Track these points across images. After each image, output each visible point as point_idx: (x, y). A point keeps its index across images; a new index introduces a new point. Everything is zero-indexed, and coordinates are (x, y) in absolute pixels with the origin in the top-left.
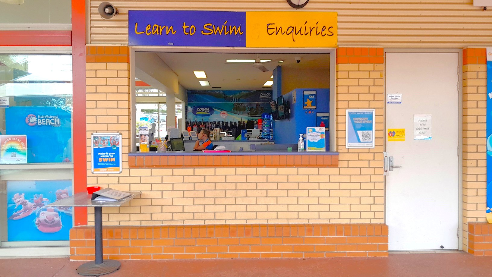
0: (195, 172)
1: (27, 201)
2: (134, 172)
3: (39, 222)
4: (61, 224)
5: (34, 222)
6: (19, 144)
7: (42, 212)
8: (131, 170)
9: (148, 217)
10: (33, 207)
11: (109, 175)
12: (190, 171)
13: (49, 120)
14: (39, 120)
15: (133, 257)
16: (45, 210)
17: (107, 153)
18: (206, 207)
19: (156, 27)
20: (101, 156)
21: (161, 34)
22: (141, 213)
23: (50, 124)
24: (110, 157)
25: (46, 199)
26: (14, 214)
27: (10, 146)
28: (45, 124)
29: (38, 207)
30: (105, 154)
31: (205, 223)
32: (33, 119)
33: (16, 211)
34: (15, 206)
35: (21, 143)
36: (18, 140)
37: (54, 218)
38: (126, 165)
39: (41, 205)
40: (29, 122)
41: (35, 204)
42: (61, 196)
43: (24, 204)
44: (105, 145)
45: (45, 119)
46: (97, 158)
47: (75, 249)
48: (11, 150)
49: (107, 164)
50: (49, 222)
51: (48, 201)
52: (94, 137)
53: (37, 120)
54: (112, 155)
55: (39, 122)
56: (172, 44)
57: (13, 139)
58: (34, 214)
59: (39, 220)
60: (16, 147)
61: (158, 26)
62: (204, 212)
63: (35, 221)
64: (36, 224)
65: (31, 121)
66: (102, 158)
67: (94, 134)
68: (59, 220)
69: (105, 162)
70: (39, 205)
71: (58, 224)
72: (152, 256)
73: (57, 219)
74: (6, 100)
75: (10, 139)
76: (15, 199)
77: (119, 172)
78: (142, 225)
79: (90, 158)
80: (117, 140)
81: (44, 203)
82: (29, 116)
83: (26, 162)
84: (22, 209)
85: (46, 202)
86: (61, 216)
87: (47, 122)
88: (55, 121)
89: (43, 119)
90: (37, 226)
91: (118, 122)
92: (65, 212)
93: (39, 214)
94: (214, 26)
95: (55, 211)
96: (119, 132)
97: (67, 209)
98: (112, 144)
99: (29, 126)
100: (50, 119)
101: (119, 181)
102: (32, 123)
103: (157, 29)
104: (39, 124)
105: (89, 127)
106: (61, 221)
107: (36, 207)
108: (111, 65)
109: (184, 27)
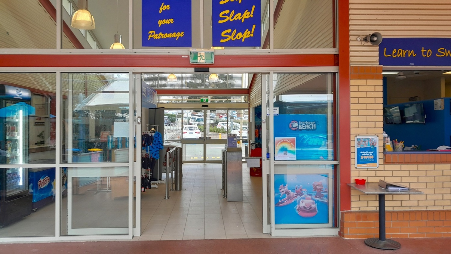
0: (435, 167)
1: (290, 191)
2: (388, 167)
3: (299, 208)
4: (317, 210)
5: (295, 209)
6: (289, 145)
7: (302, 200)
8: (385, 165)
9: (399, 203)
10: (295, 196)
11: (369, 170)
12: (431, 166)
13: (307, 125)
14: (300, 125)
15: (393, 236)
16: (304, 198)
17: (367, 152)
18: (444, 195)
19: (400, 51)
20: (363, 154)
21: (404, 56)
22: (393, 200)
23: (308, 129)
24: (369, 155)
25: (305, 189)
26: (279, 201)
27: (283, 146)
28: (304, 128)
29: (298, 196)
30: (365, 152)
31: (443, 209)
32: (295, 125)
33: (281, 199)
34: (281, 194)
35: (291, 144)
36: (289, 141)
37: (311, 205)
38: (382, 162)
39: (301, 194)
40: (292, 127)
41: (296, 193)
42: (317, 187)
43: (288, 193)
44: (366, 145)
45: (304, 125)
46: (360, 156)
47: (348, 229)
48: (284, 149)
49: (368, 161)
50: (307, 208)
51: (306, 191)
52: (358, 139)
53: (298, 125)
54: (371, 153)
55: (300, 127)
56: (413, 64)
57: (285, 140)
58: (295, 202)
59: (299, 207)
60: (287, 147)
61: (402, 50)
62: (443, 200)
63: (296, 207)
64: (297, 210)
65: (294, 126)
66: (364, 155)
67: (357, 136)
68: (315, 207)
69: (366, 159)
70: (300, 194)
71: (314, 210)
72: (408, 235)
73: (313, 206)
74: (276, 110)
75: (283, 141)
76: (281, 189)
77: (377, 167)
78: (394, 210)
79: (354, 156)
80: (374, 141)
81: (303, 193)
82: (292, 122)
83: (295, 159)
84: (286, 197)
85: (305, 192)
86: (316, 204)
87: (306, 127)
88: (313, 126)
89: (303, 125)
90: (298, 211)
91: (375, 126)
92: (320, 200)
93: (300, 201)
94: (446, 50)
95: (312, 199)
96: (376, 135)
97: (322, 198)
98: (372, 145)
99: (292, 130)
100: (309, 124)
101: (376, 175)
102: (294, 127)
103: (401, 53)
104: (300, 129)
105: (352, 131)
106: (316, 207)
107: (297, 196)
108: (370, 82)
109: (423, 51)
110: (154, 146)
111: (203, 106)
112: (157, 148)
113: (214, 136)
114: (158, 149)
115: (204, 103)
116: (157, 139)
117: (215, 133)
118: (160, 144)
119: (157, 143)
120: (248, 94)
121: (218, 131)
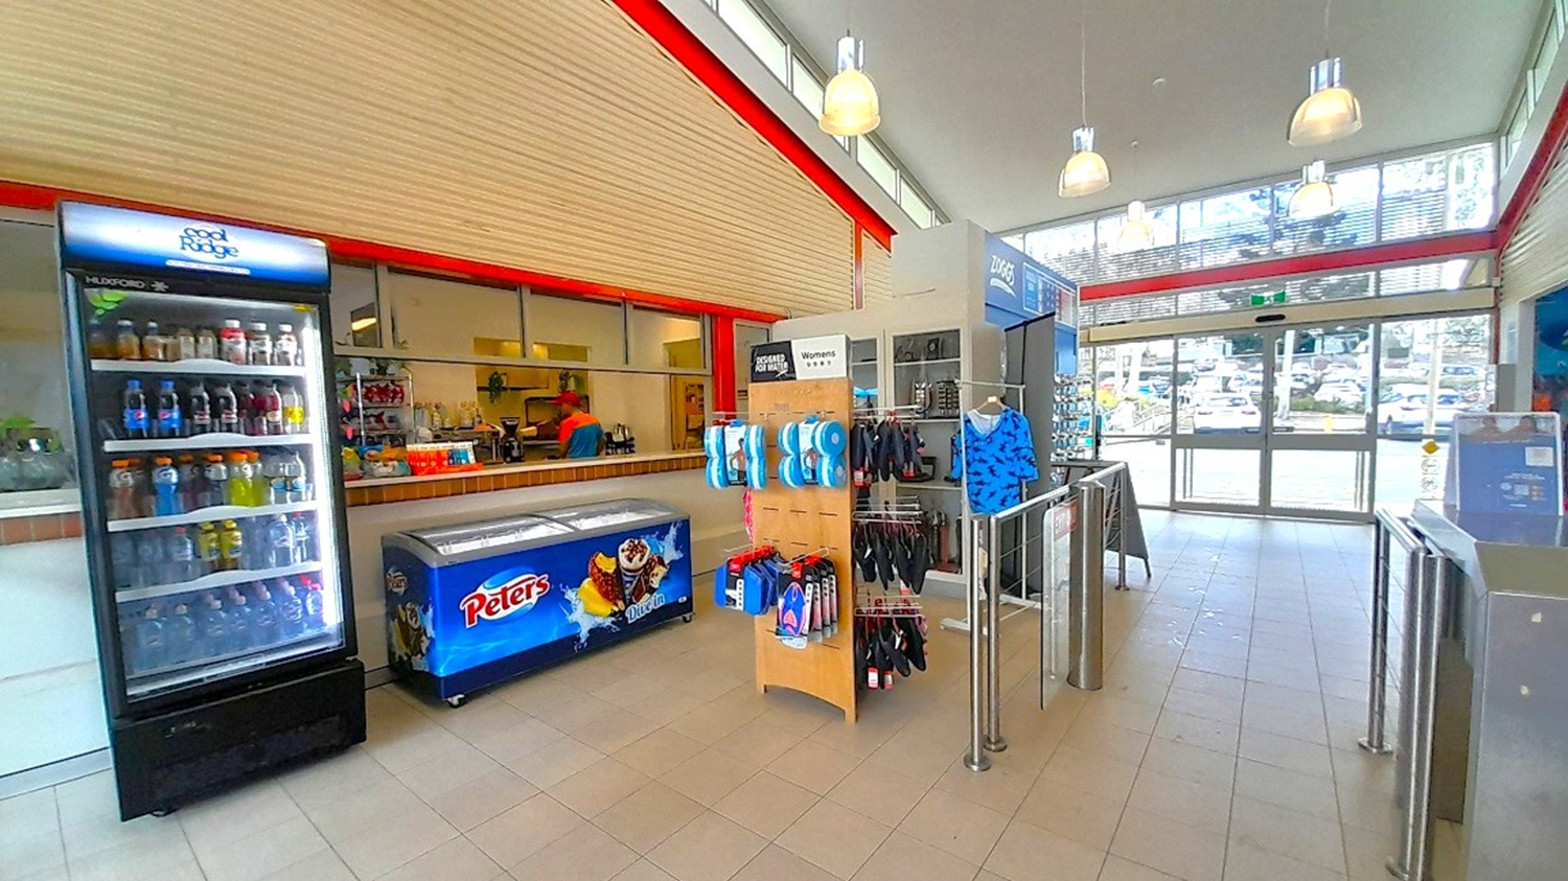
110: (997, 467)
111: (1259, 319)
112: (1010, 477)
113: (1305, 424)
114: (1015, 481)
115: (1269, 306)
116: (1007, 438)
117: (1307, 414)
118: (1024, 458)
119: (1012, 455)
120: (1494, 251)
121: (1319, 407)
